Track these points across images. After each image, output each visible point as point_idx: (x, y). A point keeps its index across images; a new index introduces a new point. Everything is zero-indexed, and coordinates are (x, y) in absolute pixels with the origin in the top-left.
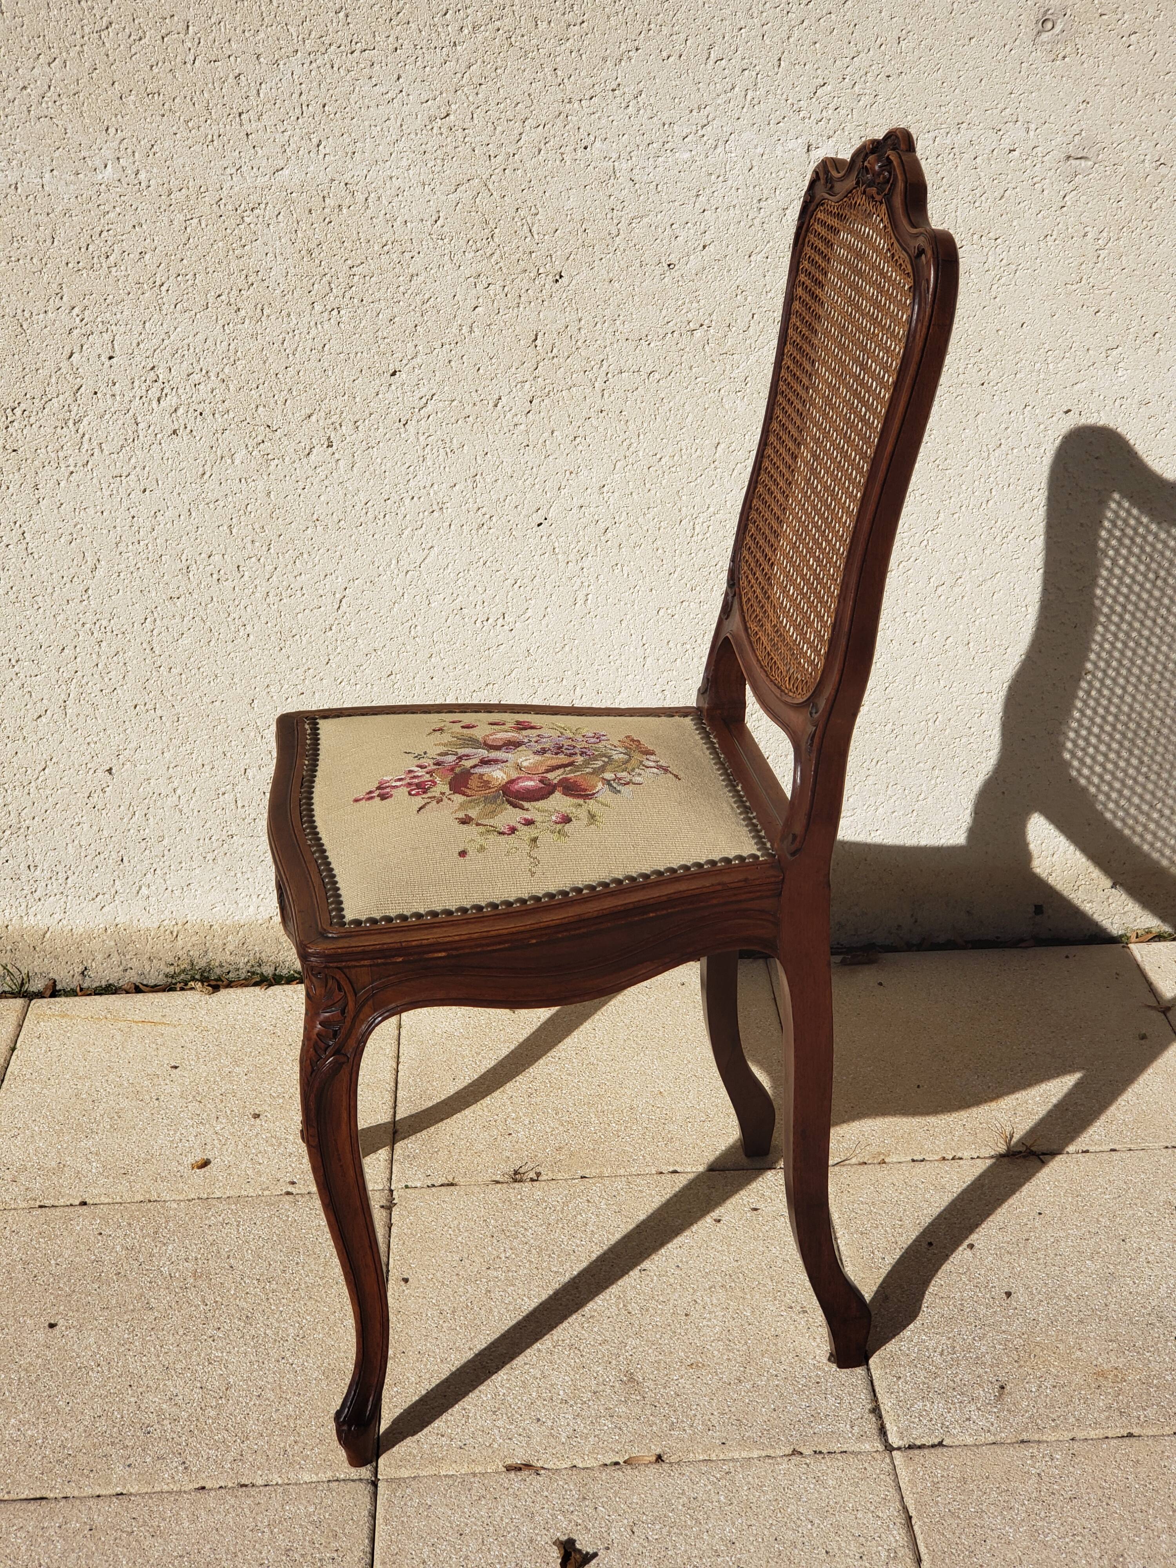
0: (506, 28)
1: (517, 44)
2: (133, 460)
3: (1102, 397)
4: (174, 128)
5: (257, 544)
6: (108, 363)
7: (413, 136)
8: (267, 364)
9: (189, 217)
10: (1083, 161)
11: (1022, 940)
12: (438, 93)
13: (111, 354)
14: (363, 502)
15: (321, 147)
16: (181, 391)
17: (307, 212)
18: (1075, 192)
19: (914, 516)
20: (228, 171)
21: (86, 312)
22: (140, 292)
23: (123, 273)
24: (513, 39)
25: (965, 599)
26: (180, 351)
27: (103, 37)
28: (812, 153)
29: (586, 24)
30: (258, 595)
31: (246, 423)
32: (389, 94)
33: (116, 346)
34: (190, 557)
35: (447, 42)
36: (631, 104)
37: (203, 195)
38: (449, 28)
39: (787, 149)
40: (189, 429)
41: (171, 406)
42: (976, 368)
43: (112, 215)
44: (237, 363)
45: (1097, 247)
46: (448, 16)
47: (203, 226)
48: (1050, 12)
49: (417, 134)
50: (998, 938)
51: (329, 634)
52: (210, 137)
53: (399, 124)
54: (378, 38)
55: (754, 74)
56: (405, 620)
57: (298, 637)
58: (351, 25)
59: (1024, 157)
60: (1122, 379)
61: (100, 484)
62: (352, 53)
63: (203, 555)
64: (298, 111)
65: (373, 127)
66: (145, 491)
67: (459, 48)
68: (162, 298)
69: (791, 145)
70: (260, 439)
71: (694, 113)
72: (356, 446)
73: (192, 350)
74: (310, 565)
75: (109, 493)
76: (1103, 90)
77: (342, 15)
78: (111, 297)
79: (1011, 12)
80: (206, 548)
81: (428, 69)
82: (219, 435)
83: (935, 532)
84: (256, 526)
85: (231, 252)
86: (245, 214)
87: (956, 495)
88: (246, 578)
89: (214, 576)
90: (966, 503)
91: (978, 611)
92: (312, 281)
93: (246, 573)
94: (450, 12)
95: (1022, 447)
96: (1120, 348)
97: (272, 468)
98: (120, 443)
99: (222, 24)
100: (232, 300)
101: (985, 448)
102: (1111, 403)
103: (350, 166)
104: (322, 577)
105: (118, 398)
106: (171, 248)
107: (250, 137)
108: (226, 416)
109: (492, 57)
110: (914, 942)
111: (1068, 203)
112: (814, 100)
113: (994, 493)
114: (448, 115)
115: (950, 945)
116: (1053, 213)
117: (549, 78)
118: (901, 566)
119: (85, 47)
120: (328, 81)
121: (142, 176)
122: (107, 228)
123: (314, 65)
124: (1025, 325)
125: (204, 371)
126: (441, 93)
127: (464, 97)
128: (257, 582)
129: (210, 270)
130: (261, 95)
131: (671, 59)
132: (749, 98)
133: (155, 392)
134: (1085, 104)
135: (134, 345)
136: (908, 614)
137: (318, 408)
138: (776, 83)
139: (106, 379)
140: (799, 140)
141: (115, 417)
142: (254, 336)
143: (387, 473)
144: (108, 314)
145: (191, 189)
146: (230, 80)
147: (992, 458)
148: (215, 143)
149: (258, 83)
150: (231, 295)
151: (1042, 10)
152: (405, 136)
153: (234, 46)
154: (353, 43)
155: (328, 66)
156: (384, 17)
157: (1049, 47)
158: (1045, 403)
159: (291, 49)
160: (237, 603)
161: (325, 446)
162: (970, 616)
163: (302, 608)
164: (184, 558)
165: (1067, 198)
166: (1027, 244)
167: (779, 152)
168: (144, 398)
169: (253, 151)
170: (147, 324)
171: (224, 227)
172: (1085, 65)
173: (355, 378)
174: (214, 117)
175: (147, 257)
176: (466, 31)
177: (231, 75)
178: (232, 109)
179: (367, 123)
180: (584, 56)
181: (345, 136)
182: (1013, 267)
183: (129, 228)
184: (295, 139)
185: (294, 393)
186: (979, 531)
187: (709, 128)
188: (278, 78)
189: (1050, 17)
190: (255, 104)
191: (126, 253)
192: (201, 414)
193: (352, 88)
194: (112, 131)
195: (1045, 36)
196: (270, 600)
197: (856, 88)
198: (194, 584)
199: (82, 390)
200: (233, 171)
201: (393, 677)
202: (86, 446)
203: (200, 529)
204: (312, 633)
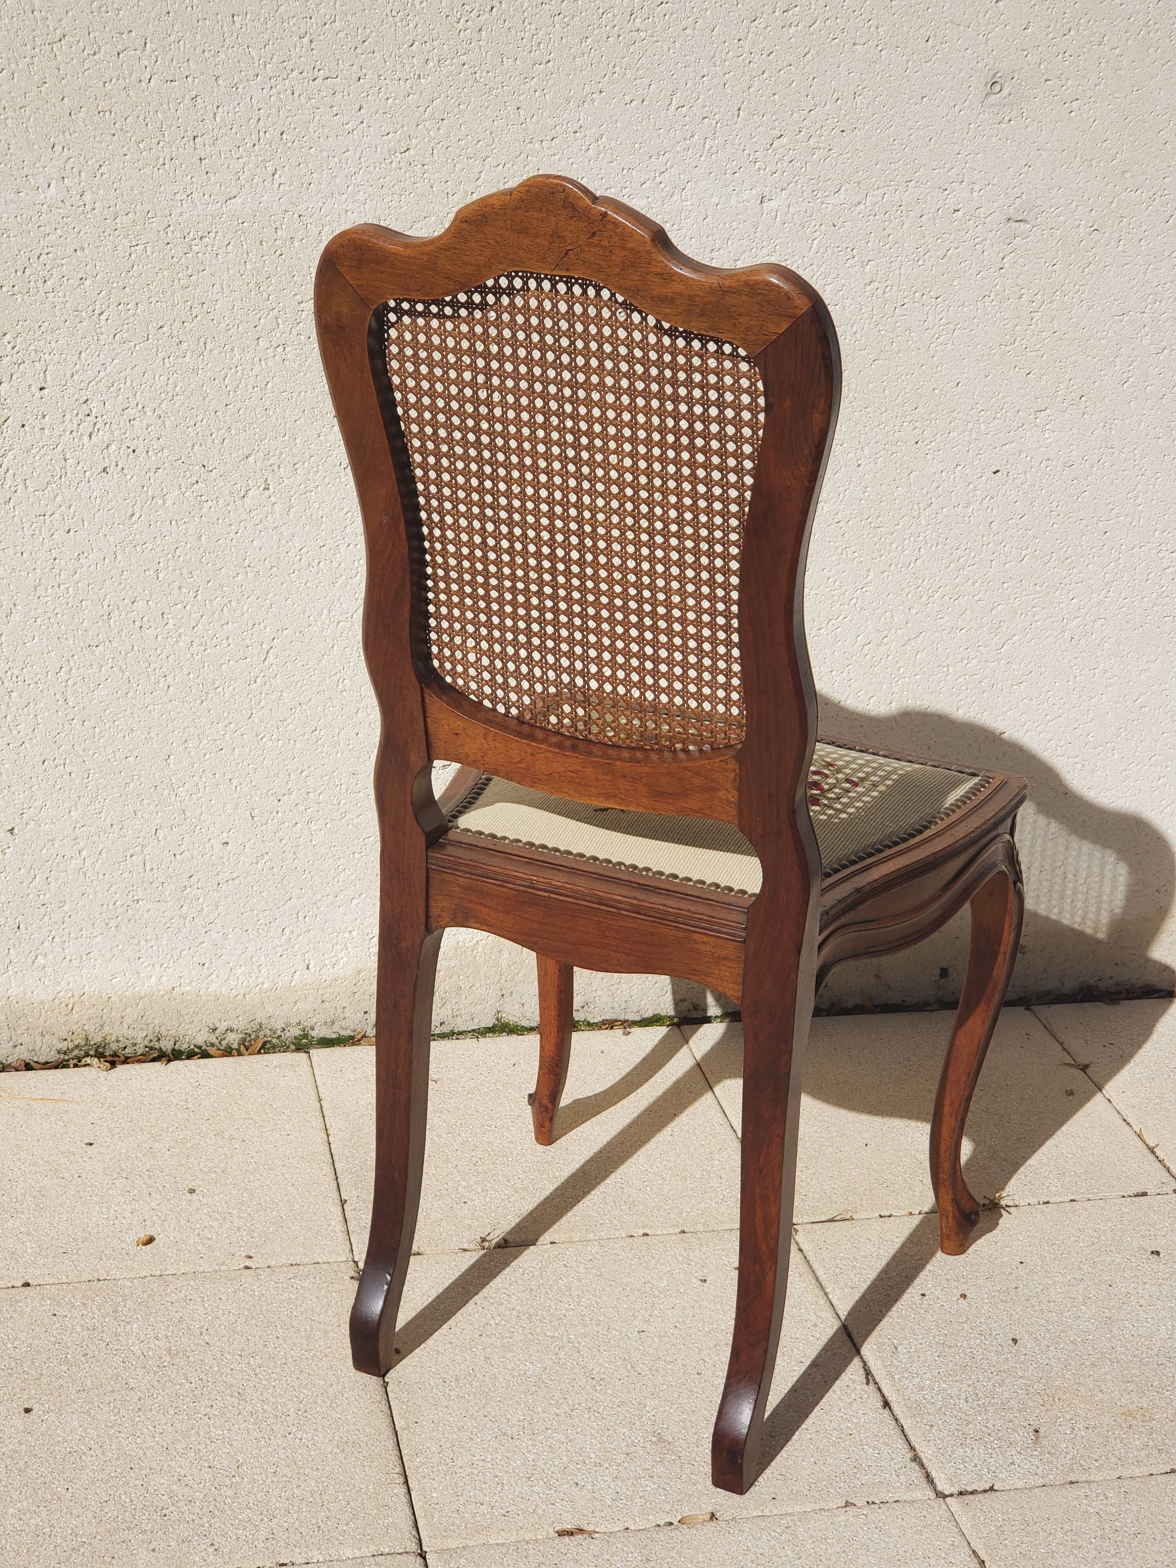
0: (472, 63)
1: (482, 80)
2: (59, 499)
3: (1029, 458)
4: (124, 149)
5: (184, 590)
6: (38, 394)
7: (371, 169)
8: (207, 401)
9: (134, 243)
10: (1022, 223)
11: (927, 1004)
12: (399, 126)
13: (43, 385)
14: (298, 548)
15: (276, 176)
16: (114, 426)
17: (258, 243)
18: (1013, 254)
19: (845, 573)
20: (178, 196)
21: (19, 340)
22: (77, 320)
23: (60, 299)
24: (477, 75)
25: (890, 658)
26: (115, 385)
27: (55, 49)
28: (765, 205)
29: (551, 63)
30: (181, 644)
31: (180, 462)
32: (350, 125)
33: (48, 376)
34: (112, 602)
35: (412, 74)
36: (591, 147)
37: (151, 220)
38: (415, 60)
39: (741, 200)
40: (120, 466)
41: (103, 442)
42: (912, 427)
43: (52, 237)
44: (175, 399)
45: (1032, 309)
46: (414, 47)
47: (149, 253)
48: (998, 75)
49: (375, 167)
50: (904, 1001)
51: (254, 686)
52: (161, 160)
53: (358, 156)
54: (341, 66)
55: (714, 122)
56: (333, 673)
57: (220, 689)
58: (315, 52)
59: (968, 218)
60: (1049, 441)
61: (22, 523)
62: (314, 80)
63: (126, 601)
64: (254, 137)
65: (331, 158)
66: (69, 531)
67: (422, 81)
68: (101, 327)
69: (746, 195)
70: (194, 479)
71: (653, 159)
72: (293, 489)
73: (128, 384)
74: (238, 614)
75: (31, 532)
76: (1045, 155)
77: (306, 40)
78: (46, 324)
79: (963, 73)
80: (130, 593)
81: (390, 100)
82: (152, 474)
83: (864, 590)
84: (185, 571)
85: (176, 282)
86: (194, 242)
87: (887, 553)
88: (170, 626)
89: (137, 623)
90: (895, 561)
91: (901, 670)
92: (258, 315)
93: (170, 621)
94: (416, 43)
95: (952, 506)
96: (1048, 410)
97: (205, 510)
98: (46, 480)
99: (182, 42)
100: (175, 332)
101: (916, 507)
102: (1037, 465)
103: (305, 198)
104: (250, 627)
105: (46, 432)
106: (114, 275)
107: (203, 162)
108: (160, 454)
109: (456, 91)
110: (823, 1007)
111: (1006, 265)
112: (770, 151)
113: (922, 552)
114: (408, 150)
115: (858, 1010)
116: (992, 274)
117: (512, 116)
118: (830, 624)
119: (36, 60)
120: (288, 108)
121: (88, 197)
122: (46, 251)
123: (274, 90)
124: (960, 385)
125: (140, 406)
126: (402, 127)
127: (425, 132)
128: (182, 630)
129: (153, 300)
130: (217, 119)
131: (634, 103)
132: (707, 146)
133: (86, 427)
134: (1027, 167)
135: (68, 376)
136: (834, 673)
137: (257, 449)
138: (735, 132)
139: (35, 411)
140: (754, 192)
141: (42, 452)
142: (195, 371)
143: (324, 519)
144: (42, 343)
145: (138, 214)
146: (186, 102)
147: (923, 517)
148: (167, 166)
149: (215, 106)
150: (173, 327)
151: (992, 72)
152: (364, 169)
153: (193, 66)
154: (316, 70)
155: (289, 92)
156: (349, 45)
157: (996, 111)
158: (975, 463)
159: (251, 73)
160: (159, 652)
161: (261, 489)
162: (893, 676)
163: (228, 658)
164: (106, 603)
165: (1005, 260)
166: (966, 304)
167: (733, 203)
168: (74, 433)
169: (205, 177)
170: (83, 354)
171: (171, 255)
172: (1029, 129)
173: (297, 418)
174: (167, 140)
175: (87, 283)
176: (431, 64)
177: (187, 97)
178: (186, 131)
179: (325, 154)
180: (547, 96)
181: (301, 166)
182: (952, 326)
183: (69, 251)
184: (250, 166)
185: (233, 432)
186: (907, 590)
187: (667, 175)
188: (237, 102)
189: (998, 80)
190: (210, 128)
191: (65, 278)
192: (134, 451)
193: (312, 117)
194: (58, 148)
195: (993, 99)
196: (195, 649)
197: (811, 141)
198: (115, 631)
199: (9, 422)
200: (184, 197)
201: (317, 732)
202: (9, 482)
203: (125, 573)
204: (237, 684)
